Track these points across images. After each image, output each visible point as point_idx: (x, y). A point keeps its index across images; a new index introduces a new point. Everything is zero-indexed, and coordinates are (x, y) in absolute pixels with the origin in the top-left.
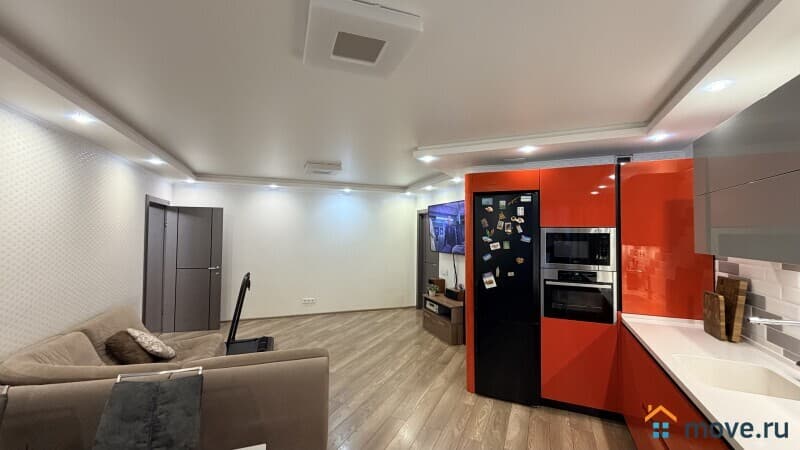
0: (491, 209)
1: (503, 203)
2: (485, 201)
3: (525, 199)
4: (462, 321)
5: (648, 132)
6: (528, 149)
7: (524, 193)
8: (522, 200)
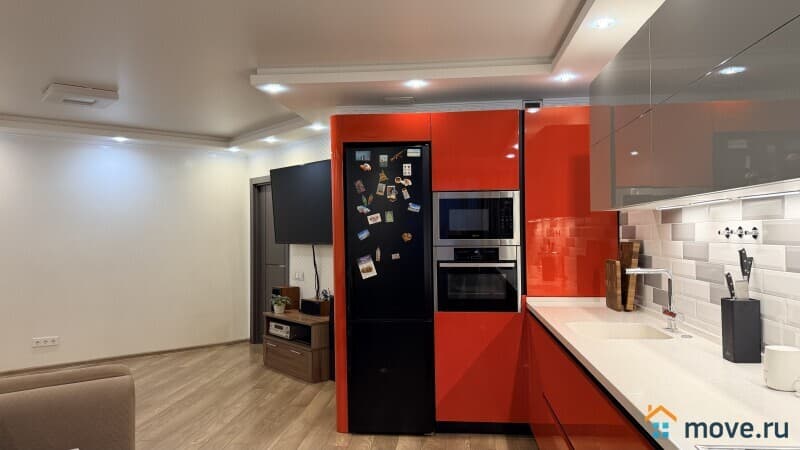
0: (368, 167)
1: (384, 158)
2: (360, 155)
3: (413, 153)
4: (327, 345)
5: (553, 71)
6: (416, 84)
7: (412, 145)
8: (409, 155)
